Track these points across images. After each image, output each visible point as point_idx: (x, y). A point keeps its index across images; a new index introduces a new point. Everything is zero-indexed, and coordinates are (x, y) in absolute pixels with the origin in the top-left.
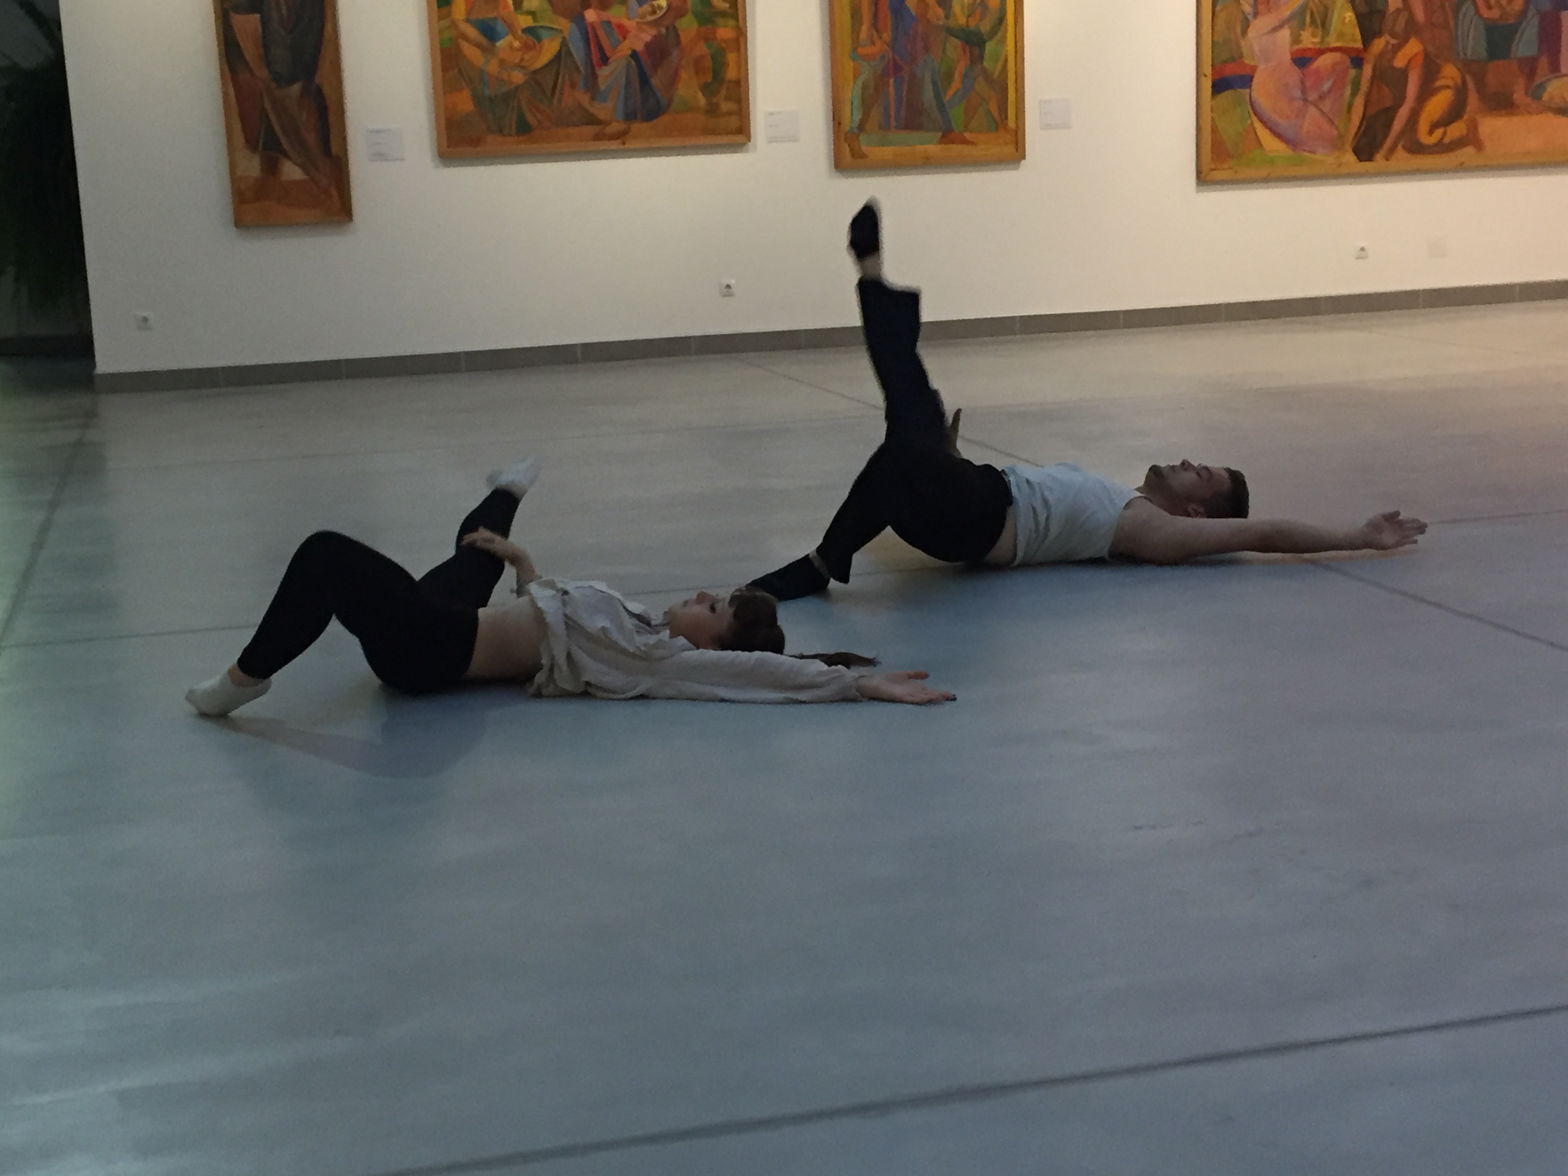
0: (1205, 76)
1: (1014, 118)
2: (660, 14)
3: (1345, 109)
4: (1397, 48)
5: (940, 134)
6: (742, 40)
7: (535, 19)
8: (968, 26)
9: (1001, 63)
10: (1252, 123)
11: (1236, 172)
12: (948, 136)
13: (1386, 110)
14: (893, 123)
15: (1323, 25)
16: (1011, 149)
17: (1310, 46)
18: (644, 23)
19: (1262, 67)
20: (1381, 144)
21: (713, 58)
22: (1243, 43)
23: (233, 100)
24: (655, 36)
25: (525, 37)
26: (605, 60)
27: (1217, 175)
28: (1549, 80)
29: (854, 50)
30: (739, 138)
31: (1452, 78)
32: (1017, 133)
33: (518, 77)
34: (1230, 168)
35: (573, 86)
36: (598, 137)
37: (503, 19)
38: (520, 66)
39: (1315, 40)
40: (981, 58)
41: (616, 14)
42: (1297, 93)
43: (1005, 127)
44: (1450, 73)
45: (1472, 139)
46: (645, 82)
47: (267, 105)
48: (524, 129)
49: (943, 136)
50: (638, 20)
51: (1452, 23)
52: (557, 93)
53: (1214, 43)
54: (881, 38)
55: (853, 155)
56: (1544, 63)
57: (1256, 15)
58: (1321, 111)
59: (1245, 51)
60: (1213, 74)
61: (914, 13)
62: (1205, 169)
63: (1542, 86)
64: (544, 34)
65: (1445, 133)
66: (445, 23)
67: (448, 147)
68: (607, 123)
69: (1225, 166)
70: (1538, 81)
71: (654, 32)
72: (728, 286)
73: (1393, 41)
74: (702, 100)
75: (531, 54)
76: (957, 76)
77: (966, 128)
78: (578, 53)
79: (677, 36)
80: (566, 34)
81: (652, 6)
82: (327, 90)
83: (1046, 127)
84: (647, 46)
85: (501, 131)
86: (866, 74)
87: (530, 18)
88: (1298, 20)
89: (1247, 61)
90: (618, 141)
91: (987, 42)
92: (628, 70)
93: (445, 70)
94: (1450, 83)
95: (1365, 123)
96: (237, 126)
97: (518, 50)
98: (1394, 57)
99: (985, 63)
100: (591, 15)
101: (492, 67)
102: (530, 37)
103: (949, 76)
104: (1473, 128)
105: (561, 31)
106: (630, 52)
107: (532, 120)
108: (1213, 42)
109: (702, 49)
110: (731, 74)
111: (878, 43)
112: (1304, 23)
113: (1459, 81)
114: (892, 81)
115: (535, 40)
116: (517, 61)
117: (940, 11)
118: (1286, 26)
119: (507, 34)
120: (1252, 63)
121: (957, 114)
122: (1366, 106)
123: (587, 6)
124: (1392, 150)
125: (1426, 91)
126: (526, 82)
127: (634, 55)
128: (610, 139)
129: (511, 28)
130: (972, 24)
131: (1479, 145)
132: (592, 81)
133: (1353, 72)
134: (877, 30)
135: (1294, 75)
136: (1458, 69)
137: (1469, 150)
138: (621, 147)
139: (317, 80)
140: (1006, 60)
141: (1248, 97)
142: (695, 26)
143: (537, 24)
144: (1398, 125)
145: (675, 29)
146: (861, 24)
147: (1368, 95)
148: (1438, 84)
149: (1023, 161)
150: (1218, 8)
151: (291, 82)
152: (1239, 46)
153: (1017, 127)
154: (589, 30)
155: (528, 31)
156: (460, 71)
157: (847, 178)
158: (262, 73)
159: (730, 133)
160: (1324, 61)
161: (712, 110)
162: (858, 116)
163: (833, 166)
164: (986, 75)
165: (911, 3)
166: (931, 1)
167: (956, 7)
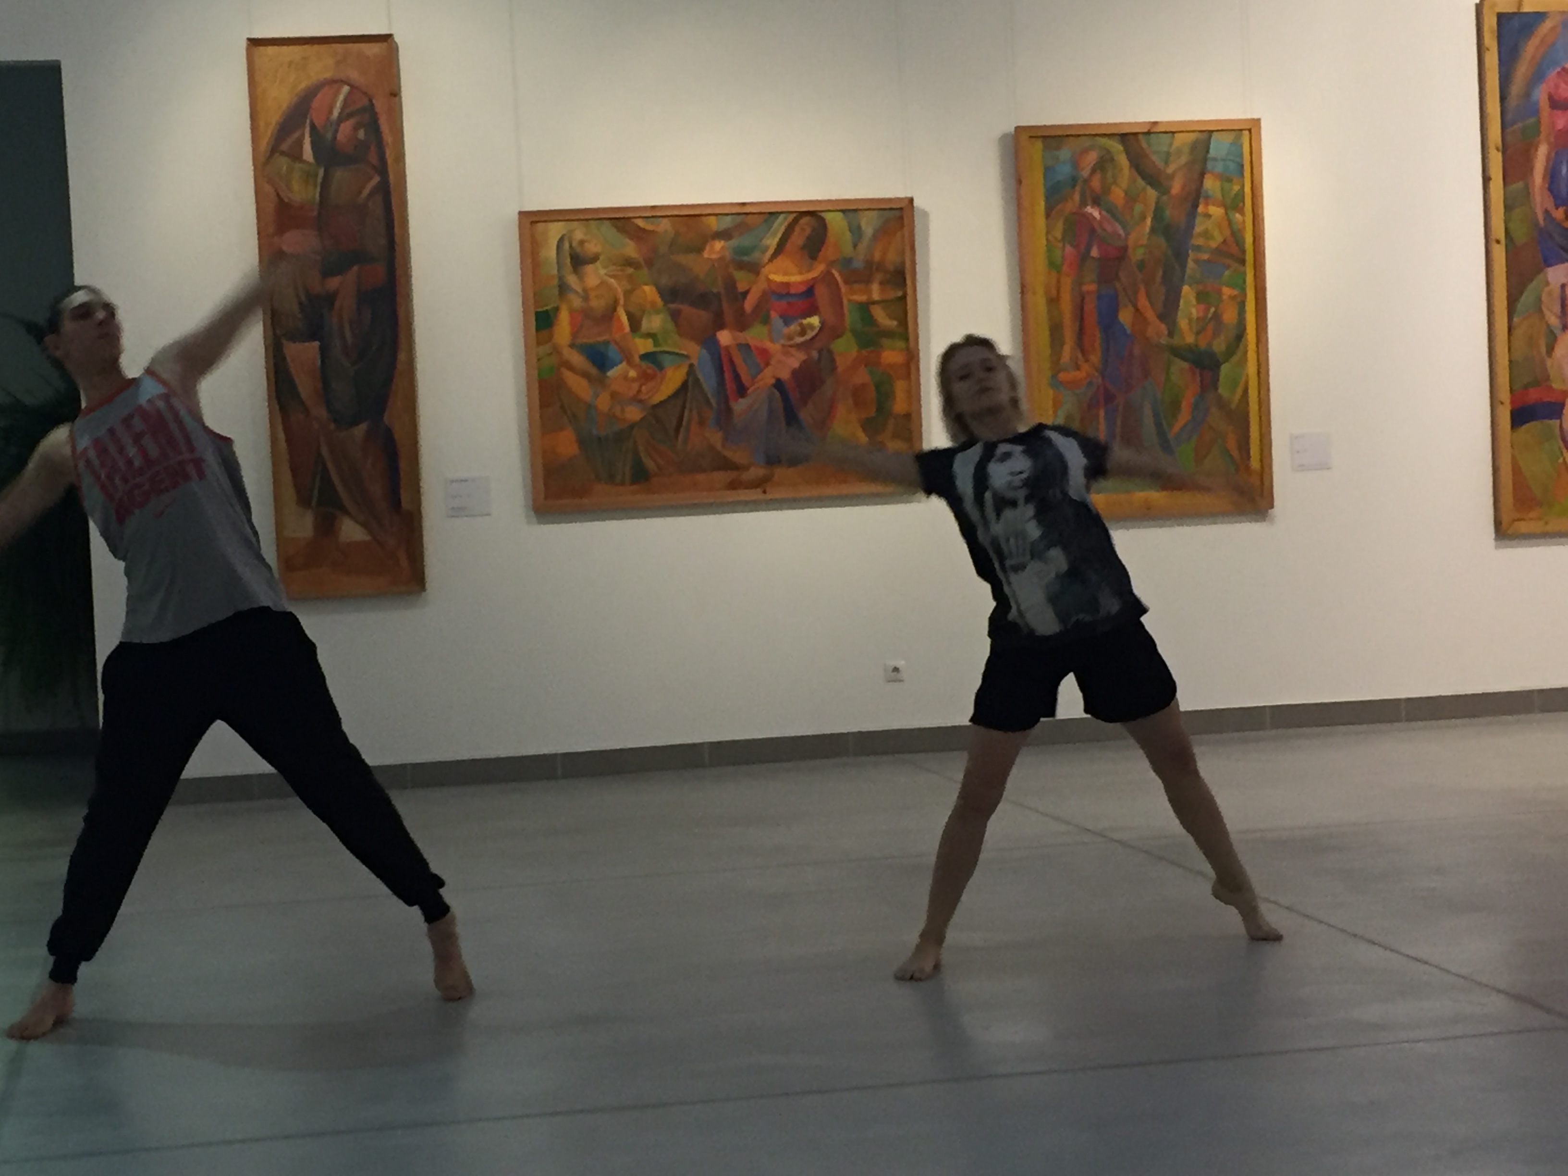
0: (1502, 403)
2: (810, 334)
6: (914, 366)
7: (656, 344)
8: (1197, 346)
9: (1239, 391)
11: (1546, 523)
18: (791, 346)
21: (878, 386)
22: (1549, 363)
23: (283, 445)
24: (804, 361)
25: (644, 364)
26: (742, 391)
27: (1523, 527)
29: (1054, 376)
32: (1262, 476)
33: (634, 413)
34: (1540, 519)
35: (702, 423)
36: (733, 486)
37: (617, 343)
38: (637, 400)
40: (1216, 383)
41: (756, 335)
43: (1248, 468)
46: (791, 416)
47: (325, 451)
48: (641, 476)
50: (782, 342)
52: (682, 430)
53: (1511, 366)
54: (1087, 361)
57: (1564, 328)
59: (1552, 373)
60: (1511, 401)
61: (1129, 331)
62: (1505, 519)
64: (667, 360)
66: (545, 349)
67: (546, 498)
68: (747, 468)
69: (1532, 515)
71: (801, 356)
72: (896, 670)
75: (651, 384)
76: (1184, 405)
78: (708, 381)
79: (833, 361)
80: (695, 361)
81: (801, 325)
82: (398, 433)
83: (1301, 468)
84: (795, 373)
85: (612, 480)
86: (1070, 406)
87: (650, 341)
90: (759, 490)
91: (1222, 364)
92: (770, 402)
93: (544, 405)
96: (287, 476)
97: (633, 380)
99: (1221, 390)
100: (725, 337)
101: (603, 402)
102: (651, 365)
103: (1175, 406)
105: (687, 357)
106: (773, 381)
107: (652, 466)
108: (1510, 361)
109: (862, 377)
111: (1085, 367)
114: (1102, 413)
115: (655, 368)
116: (632, 393)
117: (1163, 328)
119: (621, 362)
120: (1562, 388)
121: (1185, 453)
123: (721, 327)
126: (642, 419)
127: (779, 384)
128: (746, 488)
129: (627, 357)
130: (1203, 345)
132: (725, 413)
134: (1083, 352)
138: (760, 497)
139: (386, 419)
140: (1247, 383)
141: (1558, 429)
142: (854, 348)
143: (658, 349)
145: (830, 352)
146: (1062, 344)
149: (1270, 511)
150: (1516, 320)
151: (355, 423)
153: (1262, 470)
154: (723, 356)
155: (646, 357)
156: (562, 407)
158: (320, 412)
164: (1222, 404)
165: (1125, 317)
166: (1150, 315)
167: (1183, 323)
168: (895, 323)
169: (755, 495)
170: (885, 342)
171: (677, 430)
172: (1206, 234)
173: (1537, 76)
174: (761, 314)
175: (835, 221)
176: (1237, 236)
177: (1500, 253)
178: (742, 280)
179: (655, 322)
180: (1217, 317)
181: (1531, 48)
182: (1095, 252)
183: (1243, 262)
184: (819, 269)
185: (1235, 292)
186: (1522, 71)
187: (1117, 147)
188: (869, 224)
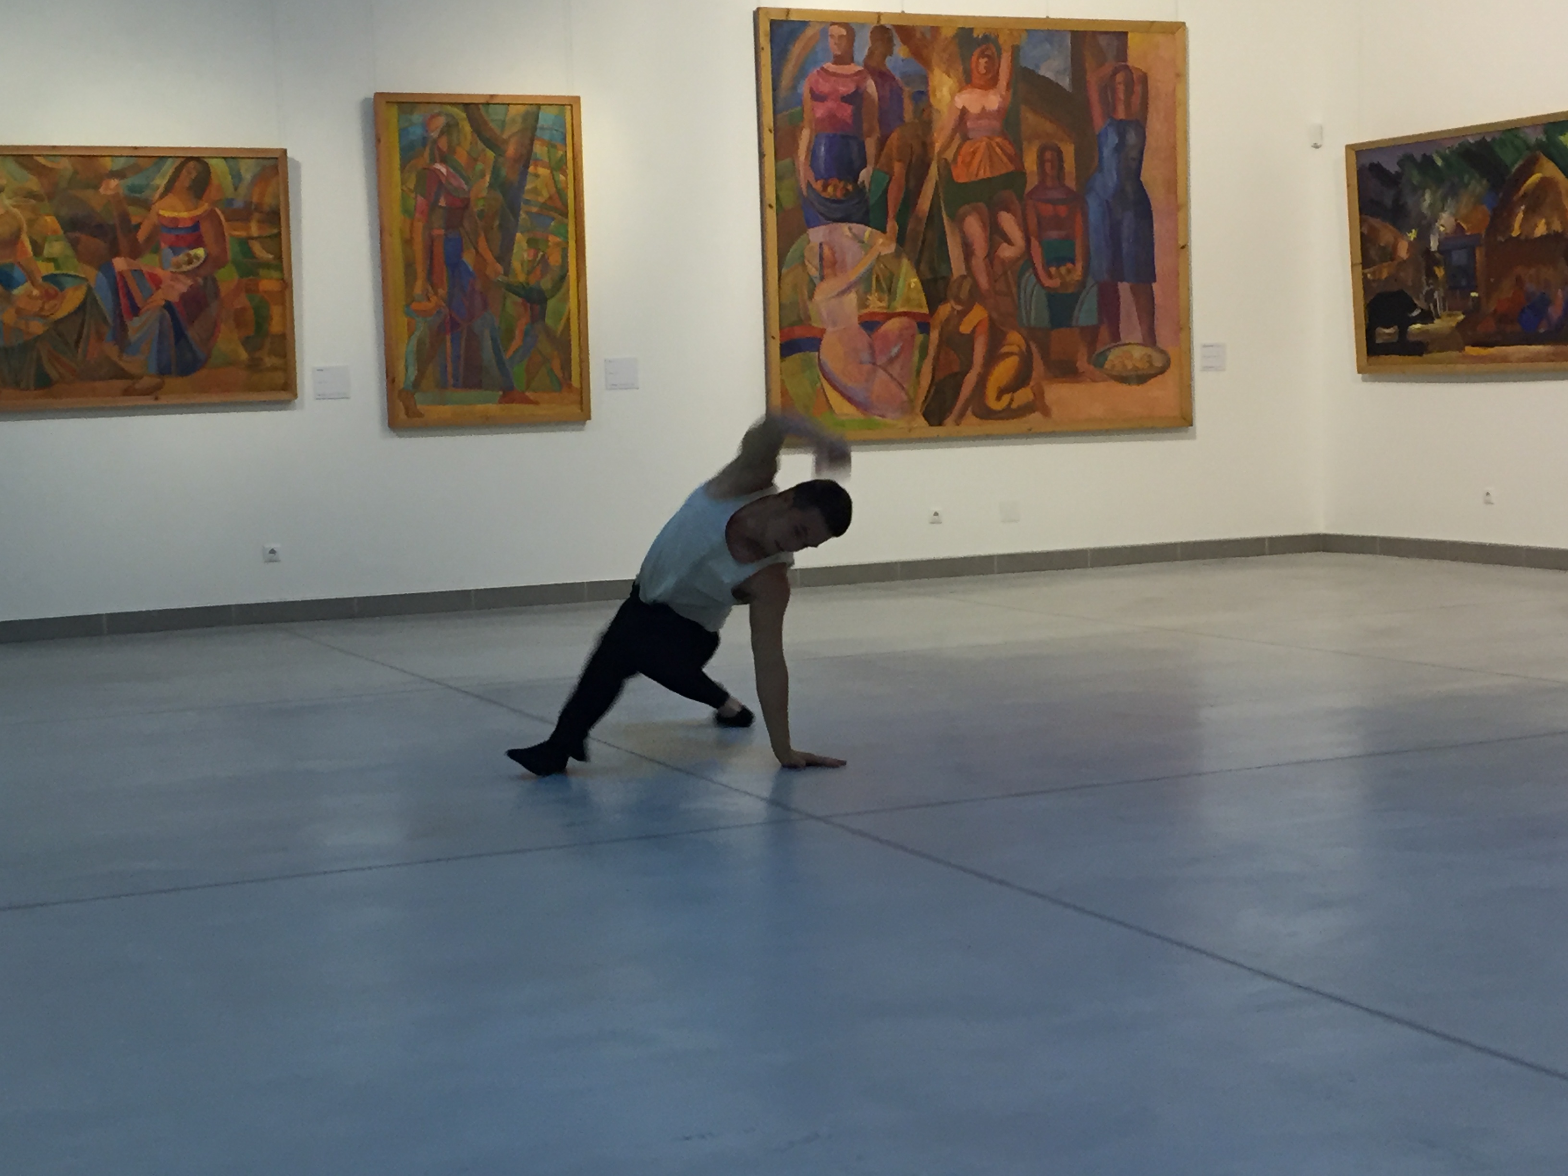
0: (773, 338)
1: (578, 378)
2: (196, 264)
3: (915, 374)
4: (963, 314)
5: (501, 393)
6: (287, 292)
7: (57, 267)
8: (528, 284)
9: (563, 322)
10: (822, 385)
12: (509, 395)
13: (956, 374)
14: (451, 381)
15: (890, 290)
16: (576, 409)
17: (877, 310)
18: (179, 273)
19: (830, 329)
20: (950, 410)
21: (256, 310)
22: (810, 306)
24: (191, 286)
25: (47, 285)
26: (135, 310)
28: (1109, 349)
29: (408, 305)
30: (283, 396)
31: (1019, 346)
32: (581, 393)
33: (37, 327)
35: (100, 337)
36: (127, 392)
37: (21, 266)
38: (39, 315)
39: (881, 304)
40: (543, 317)
41: (148, 263)
42: (866, 356)
43: (570, 386)
44: (1015, 340)
45: (1038, 405)
46: (180, 335)
48: (44, 383)
49: (504, 396)
50: (172, 269)
51: (1014, 290)
52: (82, 343)
53: (781, 306)
54: (436, 294)
55: (407, 414)
56: (1104, 333)
57: (822, 278)
58: (891, 376)
59: (813, 313)
60: (781, 336)
61: (471, 268)
63: (1104, 355)
64: (67, 282)
65: (1012, 400)
68: (138, 378)
70: (1100, 349)
71: (190, 282)
72: (273, 551)
73: (959, 308)
74: (244, 355)
75: (52, 302)
76: (517, 333)
77: (528, 387)
78: (105, 302)
79: (217, 287)
80: (93, 285)
81: (189, 255)
83: (612, 387)
84: (183, 296)
85: (17, 384)
86: (421, 329)
87: (51, 265)
88: (865, 283)
89: (815, 325)
91: (548, 299)
92: (161, 323)
94: (1015, 349)
95: (934, 388)
97: (37, 298)
98: (959, 324)
99: (547, 321)
100: (120, 264)
101: (9, 318)
102: (52, 285)
103: (510, 334)
104: (1039, 395)
105: (86, 280)
106: (163, 303)
107: (54, 374)
109: (243, 301)
110: (275, 327)
111: (434, 299)
112: (871, 286)
113: (1024, 348)
114: (448, 337)
115: (57, 288)
116: (36, 310)
117: (500, 268)
118: (853, 290)
119: (25, 282)
120: (821, 326)
121: (518, 373)
122: (934, 369)
123: (117, 254)
124: (962, 415)
125: (993, 358)
126: (46, 333)
127: (168, 306)
128: (140, 395)
129: (30, 277)
130: (533, 282)
131: (1046, 412)
132: (121, 329)
133: (920, 338)
134: (433, 286)
135: (863, 338)
136: (1024, 338)
137: (1036, 416)
138: (153, 402)
140: (568, 319)
141: (817, 360)
142: (236, 276)
143: (58, 272)
144: (967, 390)
145: (214, 280)
146: (415, 279)
147: (936, 359)
148: (1005, 349)
149: (588, 422)
150: (784, 271)
152: (806, 309)
153: (582, 388)
154: (118, 279)
155: (50, 278)
157: (400, 436)
159: (273, 388)
160: (892, 325)
161: (254, 365)
162: (413, 373)
163: (387, 425)
164: (549, 333)
165: (468, 258)
166: (489, 257)
167: (516, 264)
168: (271, 256)
169: (148, 401)
170: (262, 272)
171: (77, 342)
172: (535, 191)
173: (801, 73)
174: (152, 244)
175: (218, 167)
176: (561, 193)
177: (772, 215)
178: (135, 214)
179: (56, 248)
180: (544, 260)
181: (796, 50)
182: (442, 203)
183: (565, 215)
184: (204, 207)
185: (558, 240)
186: (789, 69)
187: (461, 115)
188: (248, 171)
